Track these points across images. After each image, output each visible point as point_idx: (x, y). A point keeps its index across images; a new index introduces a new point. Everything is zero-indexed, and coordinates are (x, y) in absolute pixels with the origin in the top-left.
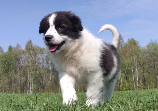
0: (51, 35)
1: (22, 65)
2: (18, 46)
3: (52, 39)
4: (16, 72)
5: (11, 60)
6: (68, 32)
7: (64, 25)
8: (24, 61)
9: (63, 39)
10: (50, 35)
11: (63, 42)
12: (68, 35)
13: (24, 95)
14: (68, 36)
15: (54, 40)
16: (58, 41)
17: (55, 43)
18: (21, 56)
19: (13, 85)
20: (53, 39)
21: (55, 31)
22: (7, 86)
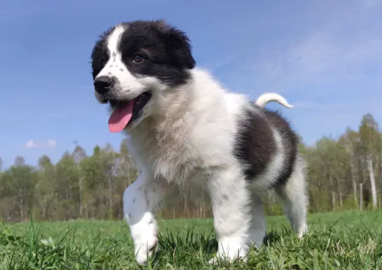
0: (110, 76)
1: (116, 175)
2: (109, 146)
3: (113, 86)
4: (106, 186)
5: (98, 167)
6: (157, 67)
7: (146, 51)
8: (118, 170)
9: (144, 87)
10: (107, 77)
11: (147, 95)
12: (158, 75)
13: (120, 222)
14: (158, 78)
15: (118, 89)
16: (129, 91)
17: (122, 99)
18: (114, 162)
19: (102, 206)
20: (116, 86)
21: (123, 66)
22: (93, 208)
